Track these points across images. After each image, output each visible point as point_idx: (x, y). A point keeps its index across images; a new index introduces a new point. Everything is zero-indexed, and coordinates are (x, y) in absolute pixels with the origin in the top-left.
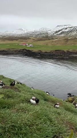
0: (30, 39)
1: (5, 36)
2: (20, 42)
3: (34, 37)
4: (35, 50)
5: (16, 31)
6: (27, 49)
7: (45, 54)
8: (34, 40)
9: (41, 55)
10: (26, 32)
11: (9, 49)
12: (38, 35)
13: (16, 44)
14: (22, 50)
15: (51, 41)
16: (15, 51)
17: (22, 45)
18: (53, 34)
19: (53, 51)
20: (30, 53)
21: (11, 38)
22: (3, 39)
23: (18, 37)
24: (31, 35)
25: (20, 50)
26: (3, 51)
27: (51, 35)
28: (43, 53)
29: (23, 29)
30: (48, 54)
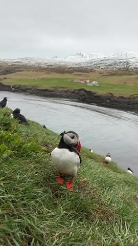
0: (95, 71)
1: (52, 66)
2: (75, 76)
3: (102, 69)
4: (102, 92)
5: (72, 57)
6: (87, 89)
7: (121, 100)
8: (101, 73)
9: (110, 101)
10: (88, 59)
11: (55, 88)
12: (110, 65)
13: (70, 80)
14: (78, 90)
15: (133, 76)
16: (66, 92)
17: (78, 82)
19: (135, 96)
20: (92, 97)
21: (61, 70)
22: (48, 71)
23: (74, 68)
24: (96, 64)
25: (75, 90)
26: (46, 90)
27: (134, 66)
28: (116, 99)
29: (85, 54)
30: (125, 100)
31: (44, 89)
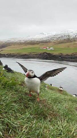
0: (51, 42)
1: (27, 41)
2: (41, 46)
3: (55, 40)
4: (56, 53)
5: (38, 35)
6: (48, 52)
7: (67, 56)
8: (55, 43)
9: (61, 58)
10: (47, 36)
11: (30, 53)
12: (59, 38)
13: (37, 48)
14: (43, 53)
15: (72, 43)
16: (36, 55)
17: (43, 49)
18: (76, 36)
19: (74, 54)
20: (51, 56)
21: (32, 43)
22: (26, 44)
23: (40, 41)
24: (51, 38)
25: (41, 53)
26: (25, 55)
27: (73, 37)
28: (64, 56)
29: (45, 33)
30: (69, 56)
31: (24, 54)
